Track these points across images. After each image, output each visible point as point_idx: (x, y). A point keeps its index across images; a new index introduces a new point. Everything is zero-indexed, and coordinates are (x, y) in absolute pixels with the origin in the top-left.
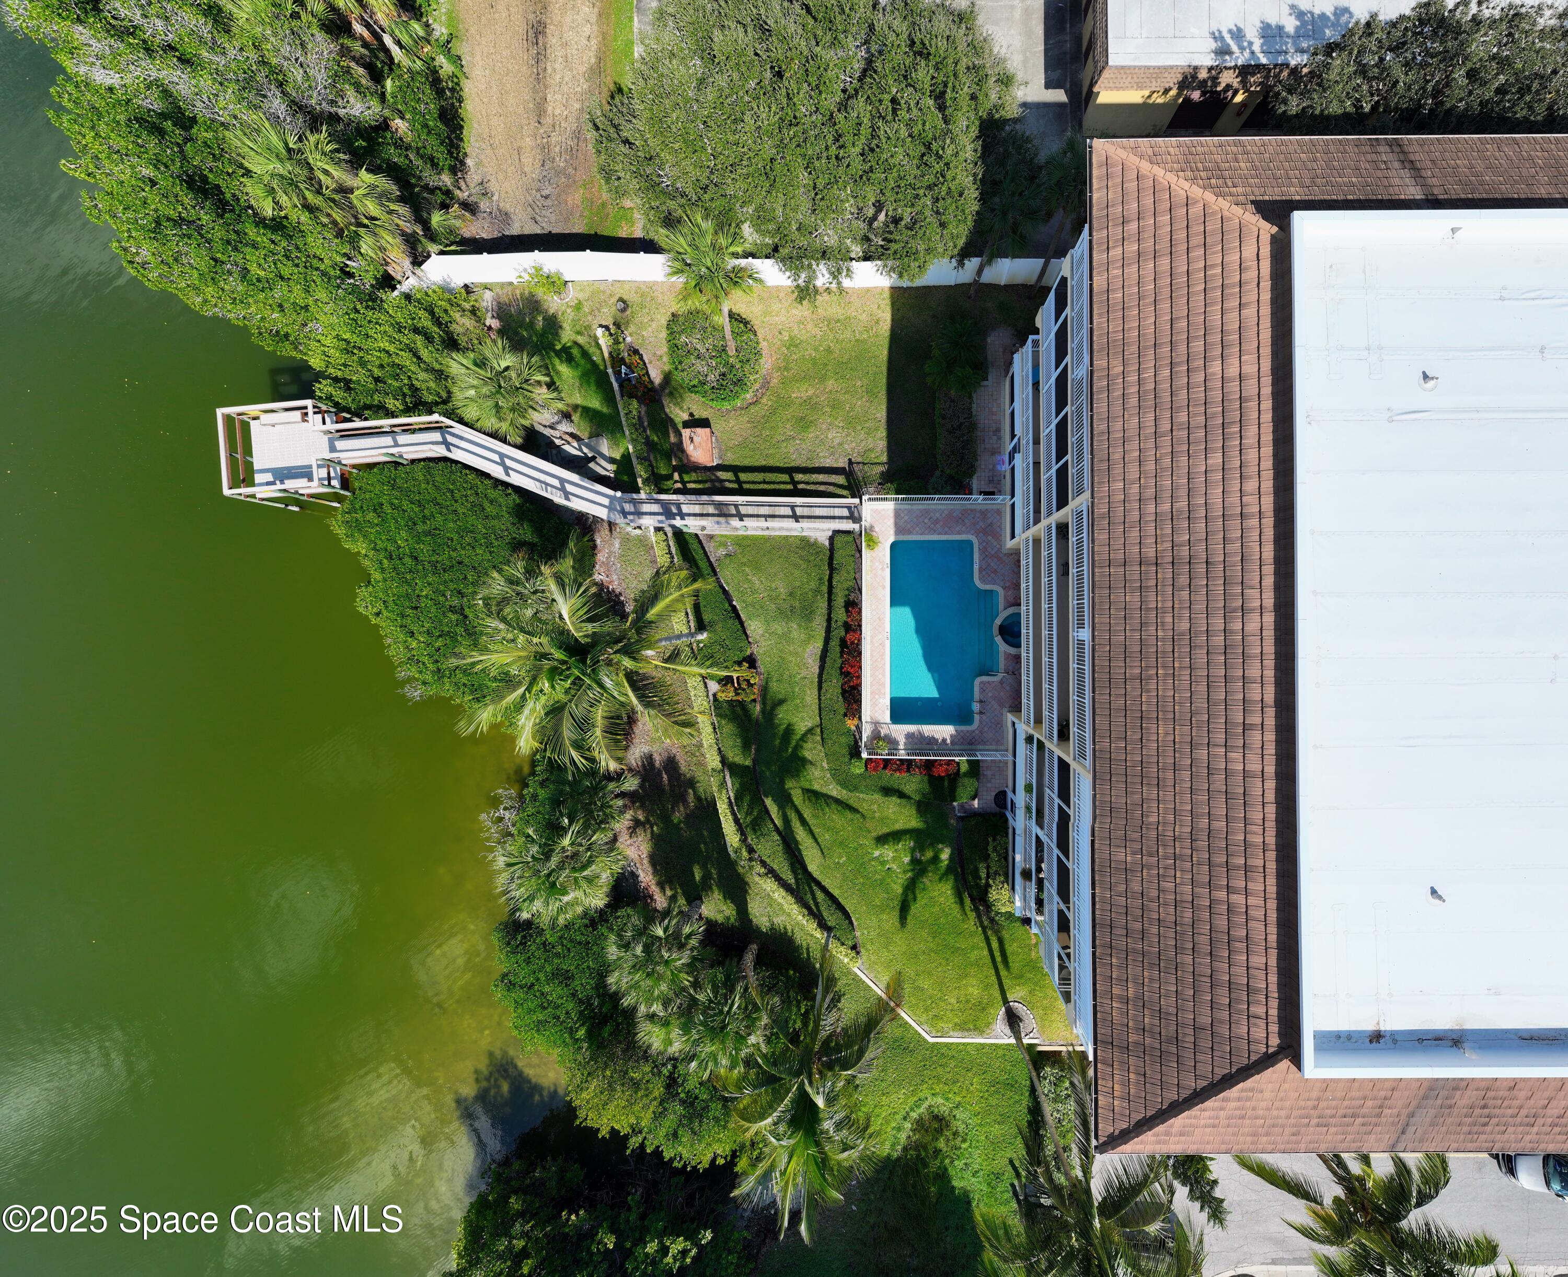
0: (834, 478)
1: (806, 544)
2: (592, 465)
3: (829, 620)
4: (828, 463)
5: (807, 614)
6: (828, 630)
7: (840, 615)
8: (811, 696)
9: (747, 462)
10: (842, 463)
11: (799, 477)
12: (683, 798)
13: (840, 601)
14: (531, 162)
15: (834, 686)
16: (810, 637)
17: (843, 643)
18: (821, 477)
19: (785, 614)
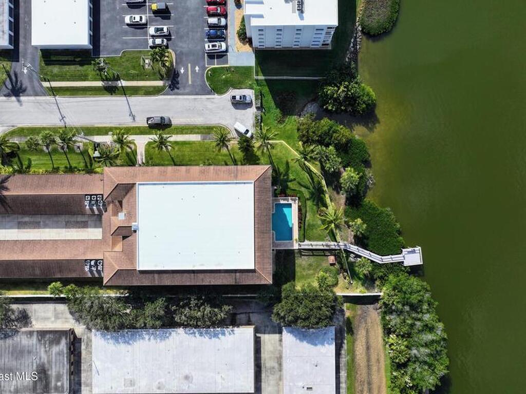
0: (304, 254)
1: (310, 240)
2: (354, 256)
3: (305, 224)
4: (305, 257)
5: (309, 225)
6: (305, 223)
7: (302, 226)
8: (308, 209)
9: (322, 257)
10: (302, 257)
11: (311, 254)
12: (335, 186)
13: (302, 228)
14: (369, 320)
15: (303, 211)
16: (308, 220)
17: (302, 220)
18: (306, 254)
19: (313, 225)
